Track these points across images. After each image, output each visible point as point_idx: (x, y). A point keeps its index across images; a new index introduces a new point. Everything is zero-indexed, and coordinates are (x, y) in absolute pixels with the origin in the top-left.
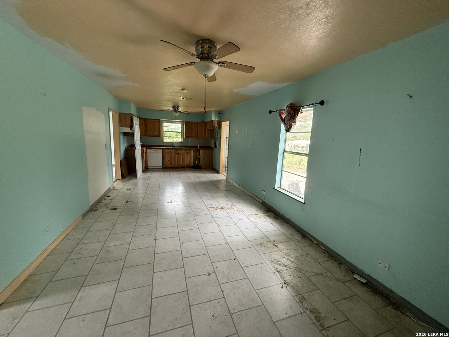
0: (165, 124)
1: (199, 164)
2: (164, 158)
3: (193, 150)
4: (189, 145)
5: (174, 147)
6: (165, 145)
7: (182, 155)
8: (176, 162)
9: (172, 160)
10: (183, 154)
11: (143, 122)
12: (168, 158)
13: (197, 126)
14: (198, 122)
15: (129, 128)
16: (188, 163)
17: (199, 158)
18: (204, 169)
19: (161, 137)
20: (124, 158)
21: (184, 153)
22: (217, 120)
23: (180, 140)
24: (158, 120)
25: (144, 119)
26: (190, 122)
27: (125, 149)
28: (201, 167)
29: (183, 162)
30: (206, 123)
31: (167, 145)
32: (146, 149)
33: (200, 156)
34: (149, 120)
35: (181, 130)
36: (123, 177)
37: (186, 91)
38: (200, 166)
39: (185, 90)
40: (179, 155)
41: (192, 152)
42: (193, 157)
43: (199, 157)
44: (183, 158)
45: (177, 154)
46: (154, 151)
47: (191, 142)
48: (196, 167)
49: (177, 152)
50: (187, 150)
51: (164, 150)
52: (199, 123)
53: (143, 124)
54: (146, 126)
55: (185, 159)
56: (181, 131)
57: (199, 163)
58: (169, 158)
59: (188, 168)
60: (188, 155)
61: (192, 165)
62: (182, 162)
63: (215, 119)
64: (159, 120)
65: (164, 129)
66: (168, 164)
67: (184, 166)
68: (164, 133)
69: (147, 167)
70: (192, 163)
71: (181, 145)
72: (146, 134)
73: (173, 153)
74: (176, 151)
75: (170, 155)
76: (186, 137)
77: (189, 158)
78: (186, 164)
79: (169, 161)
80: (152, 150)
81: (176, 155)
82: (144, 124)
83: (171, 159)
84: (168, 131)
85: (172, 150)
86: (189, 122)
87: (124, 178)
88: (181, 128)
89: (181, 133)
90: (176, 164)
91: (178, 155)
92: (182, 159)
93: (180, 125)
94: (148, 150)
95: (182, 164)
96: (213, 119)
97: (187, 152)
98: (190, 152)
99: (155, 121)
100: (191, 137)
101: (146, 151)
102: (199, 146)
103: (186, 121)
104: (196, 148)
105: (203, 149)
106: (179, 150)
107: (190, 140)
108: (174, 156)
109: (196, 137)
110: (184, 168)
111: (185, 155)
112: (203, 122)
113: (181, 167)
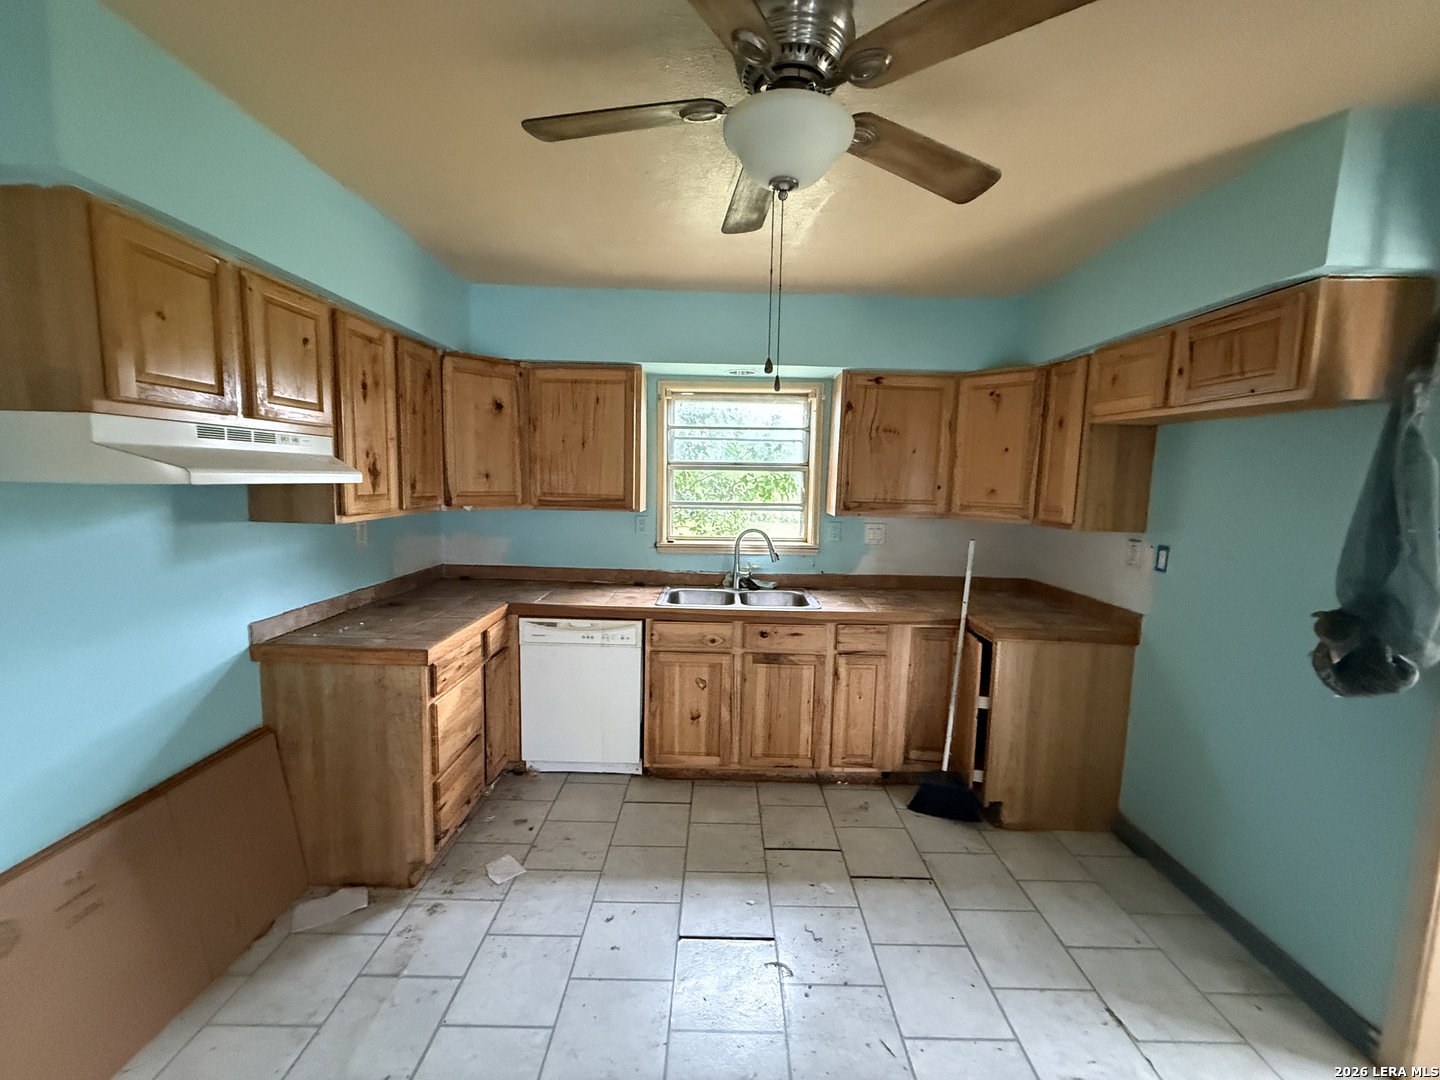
0: (680, 411)
1: (977, 776)
2: (652, 691)
4: (866, 567)
6: (673, 566)
7: (807, 673)
8: (760, 730)
9: (725, 714)
10: (821, 659)
11: (502, 390)
12: (685, 692)
13: (947, 416)
14: (957, 377)
16: (861, 746)
17: (984, 715)
18: (1025, 827)
19: (645, 506)
21: (830, 653)
23: (789, 527)
24: (621, 375)
25: (512, 370)
26: (891, 373)
27: (257, 647)
28: (996, 807)
29: (816, 733)
30: (1052, 372)
32: (508, 614)
33: (986, 690)
34: (561, 374)
35: (799, 447)
38: (991, 796)
40: (786, 671)
41: (903, 648)
42: (911, 683)
43: (982, 703)
44: (817, 701)
45: (771, 659)
46: (576, 637)
49: (765, 646)
50: (859, 630)
51: (658, 627)
52: (966, 384)
53: (499, 406)
54: (529, 424)
55: (841, 705)
56: (801, 460)
57: (981, 764)
58: (700, 701)
59: (854, 781)
60: (868, 676)
61: (892, 756)
62: (806, 729)
65: (678, 450)
66: (689, 750)
67: (824, 767)
68: (677, 473)
69: (519, 756)
70: (901, 740)
71: (799, 575)
72: (526, 487)
73: (738, 651)
74: (763, 634)
75: (706, 677)
76: (845, 506)
78: (839, 750)
79: (695, 718)
80: (562, 623)
81: (762, 669)
82: (507, 409)
83: (714, 708)
84: (703, 459)
85: (724, 630)
86: (878, 380)
88: (800, 435)
89: (798, 477)
90: (759, 749)
91: (774, 670)
92: (806, 709)
93: (794, 414)
94: (527, 627)
95: (804, 749)
97: (853, 640)
98: (882, 646)
99: (598, 382)
100: (892, 505)
101: (493, 648)
102: (973, 579)
103: (849, 375)
104: (941, 610)
105: (1027, 635)
106: (783, 630)
107: (871, 529)
108: (744, 680)
109: (941, 507)
110: (822, 781)
111: (836, 674)
112: (1011, 366)
113: (793, 773)
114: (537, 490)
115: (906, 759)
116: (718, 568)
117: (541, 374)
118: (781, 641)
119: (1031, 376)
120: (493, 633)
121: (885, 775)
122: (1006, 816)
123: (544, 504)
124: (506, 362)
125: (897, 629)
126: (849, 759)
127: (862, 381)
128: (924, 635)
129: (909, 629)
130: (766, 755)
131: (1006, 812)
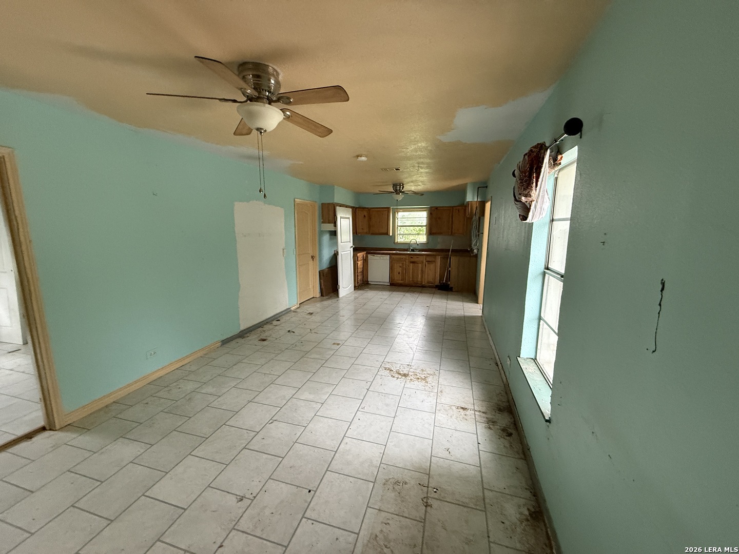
0: (400, 215)
1: (449, 283)
2: (391, 268)
5: (413, 250)
6: (397, 247)
7: (420, 265)
8: (411, 276)
9: (404, 272)
10: (423, 262)
11: (366, 213)
12: (398, 269)
13: (451, 215)
14: (453, 207)
15: (333, 224)
16: (431, 280)
17: (450, 271)
18: (456, 292)
19: (393, 235)
20: (328, 268)
21: (424, 261)
22: (476, 199)
23: (423, 239)
25: (367, 209)
26: (439, 207)
29: (422, 277)
30: (466, 207)
31: (402, 248)
32: (366, 254)
33: (450, 267)
34: (376, 210)
37: (363, 158)
38: (450, 286)
39: (361, 156)
40: (416, 265)
41: (439, 259)
42: (440, 267)
43: (450, 269)
44: (422, 270)
45: (413, 262)
46: (378, 258)
47: (441, 242)
48: (444, 288)
49: (412, 260)
50: (431, 257)
51: (393, 256)
52: (454, 208)
53: (365, 216)
54: (370, 219)
55: (426, 271)
56: (425, 224)
57: (449, 281)
58: (400, 270)
59: (430, 287)
60: (432, 266)
61: (437, 283)
62: (420, 276)
63: (473, 198)
64: (387, 208)
65: (399, 222)
66: (398, 279)
67: (423, 284)
68: (399, 228)
69: (368, 281)
70: (438, 278)
71: (424, 248)
72: (369, 232)
73: (407, 260)
74: (412, 258)
75: (401, 265)
76: (430, 234)
77: (433, 272)
78: (426, 280)
79: (399, 273)
80: (375, 255)
81: (411, 264)
84: (405, 224)
85: (404, 257)
86: (437, 208)
87: (323, 296)
88: (426, 219)
89: (425, 228)
90: (411, 280)
91: (414, 264)
92: (420, 272)
93: (424, 214)
94: (369, 256)
95: (419, 280)
96: (469, 199)
97: (429, 259)
98: (434, 260)
99: (382, 211)
100: (440, 233)
101: (364, 258)
102: (452, 249)
103: (431, 207)
104: (447, 253)
105: (458, 256)
106: (415, 257)
107: (440, 238)
108: (408, 266)
109: (450, 233)
110: (423, 287)
111: (426, 266)
112: (461, 205)
113: (418, 285)
115: (440, 283)
116: (406, 247)
117: (373, 210)
118: (415, 259)
119: (464, 207)
120: (364, 255)
121: (436, 286)
123: (372, 234)
124: (366, 208)
125: (437, 257)
126: (428, 282)
127: (433, 209)
128: (443, 258)
129: (440, 257)
131: (453, 288)
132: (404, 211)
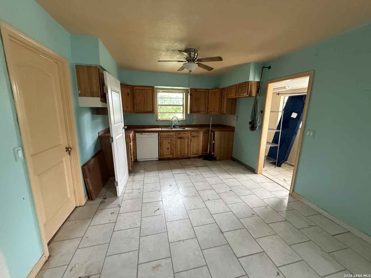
0: (160, 95)
1: (213, 153)
2: (160, 145)
3: (202, 132)
4: (194, 123)
5: (175, 127)
6: (160, 124)
7: (186, 140)
8: (179, 150)
9: (173, 147)
10: (188, 137)
11: (129, 91)
12: (166, 145)
13: (207, 96)
14: (209, 90)
15: (99, 98)
16: (195, 152)
17: (214, 144)
18: (220, 160)
19: (156, 113)
20: (93, 157)
21: (190, 136)
22: (257, 80)
23: (180, 116)
24: (151, 88)
25: (130, 87)
26: (198, 89)
27: (99, 137)
28: (216, 157)
29: (188, 150)
30: (223, 90)
31: (164, 124)
32: (134, 132)
33: (214, 140)
34: (140, 88)
35: (182, 102)
36: (90, 196)
40: (183, 140)
41: (201, 135)
42: (203, 141)
43: (213, 142)
44: (188, 145)
45: (181, 138)
46: (146, 136)
47: (197, 119)
48: (207, 158)
49: (179, 136)
50: (194, 132)
51: (161, 133)
52: (210, 91)
53: (128, 94)
54: (134, 97)
55: (192, 145)
56: (182, 104)
57: (213, 151)
58: (169, 146)
59: (194, 158)
60: (196, 140)
61: (200, 153)
62: (186, 149)
63: (254, 79)
64: (153, 87)
65: (159, 102)
66: (167, 154)
67: (189, 155)
68: (159, 107)
69: (137, 159)
70: (201, 150)
71: (183, 124)
72: (134, 109)
73: (175, 137)
74: (179, 134)
75: (169, 141)
76: (191, 112)
77: (197, 145)
78: (192, 152)
79: (168, 149)
80: (144, 133)
81: (179, 140)
82: (130, 94)
83: (171, 147)
84: (164, 104)
85: (173, 133)
86: (196, 90)
87: (92, 200)
88: (182, 99)
89: (182, 107)
90: (179, 153)
91: (181, 140)
92: (186, 146)
93: (180, 96)
94: (137, 135)
95: (186, 153)
96: (251, 79)
97: (194, 134)
98: (198, 135)
99: (147, 90)
100: (198, 112)
101: (133, 138)
102: (211, 124)
103: (191, 89)
104: (207, 129)
105: (220, 131)
106: (182, 133)
107: (195, 116)
108: (176, 142)
109: (206, 112)
110: (189, 158)
111: (191, 140)
112: (217, 88)
113: (184, 157)
114: (135, 110)
115: (202, 153)
116: (168, 124)
117: (135, 88)
118: (182, 135)
119: (220, 90)
120: (133, 134)
121: (199, 156)
122: (217, 159)
123: (137, 112)
124: (129, 85)
125: (200, 132)
126: (194, 154)
127: (193, 90)
128: (204, 133)
130: (180, 154)
131: (217, 158)
132: (163, 92)
